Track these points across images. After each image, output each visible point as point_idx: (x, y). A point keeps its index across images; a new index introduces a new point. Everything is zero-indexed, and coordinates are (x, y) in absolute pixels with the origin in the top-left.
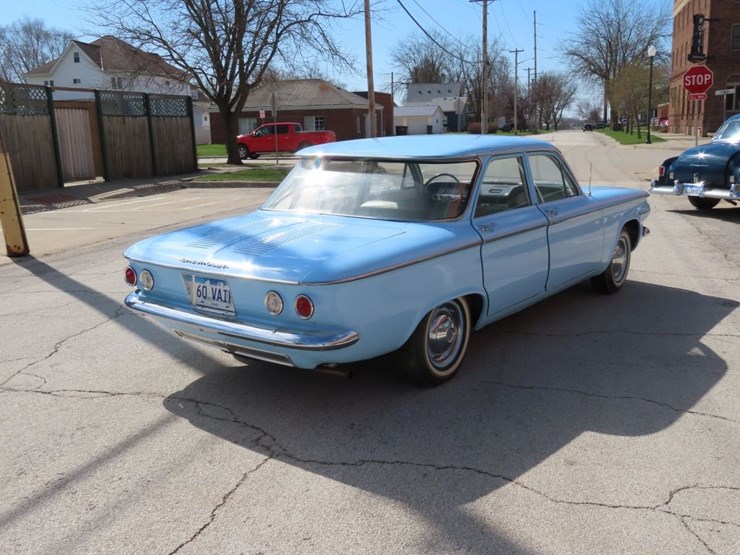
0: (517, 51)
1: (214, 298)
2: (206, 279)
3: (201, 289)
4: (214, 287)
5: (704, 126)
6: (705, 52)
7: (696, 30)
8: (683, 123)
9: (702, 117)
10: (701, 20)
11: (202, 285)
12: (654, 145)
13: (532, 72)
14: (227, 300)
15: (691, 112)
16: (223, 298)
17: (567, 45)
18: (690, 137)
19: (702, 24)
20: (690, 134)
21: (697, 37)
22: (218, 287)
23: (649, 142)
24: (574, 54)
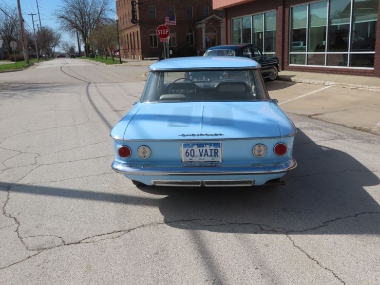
0: (32, 14)
1: (201, 155)
2: (194, 145)
3: (189, 151)
4: (201, 149)
5: (142, 55)
6: (138, 19)
7: (133, 8)
8: (130, 53)
9: (140, 50)
10: (135, 3)
11: (190, 149)
12: (123, 64)
13: (39, 26)
14: (213, 154)
15: (133, 48)
16: (209, 154)
17: (58, 12)
18: (134, 60)
19: (135, 5)
20: (134, 58)
21: (134, 12)
22: (204, 149)
23: (121, 63)
24: (62, 17)
